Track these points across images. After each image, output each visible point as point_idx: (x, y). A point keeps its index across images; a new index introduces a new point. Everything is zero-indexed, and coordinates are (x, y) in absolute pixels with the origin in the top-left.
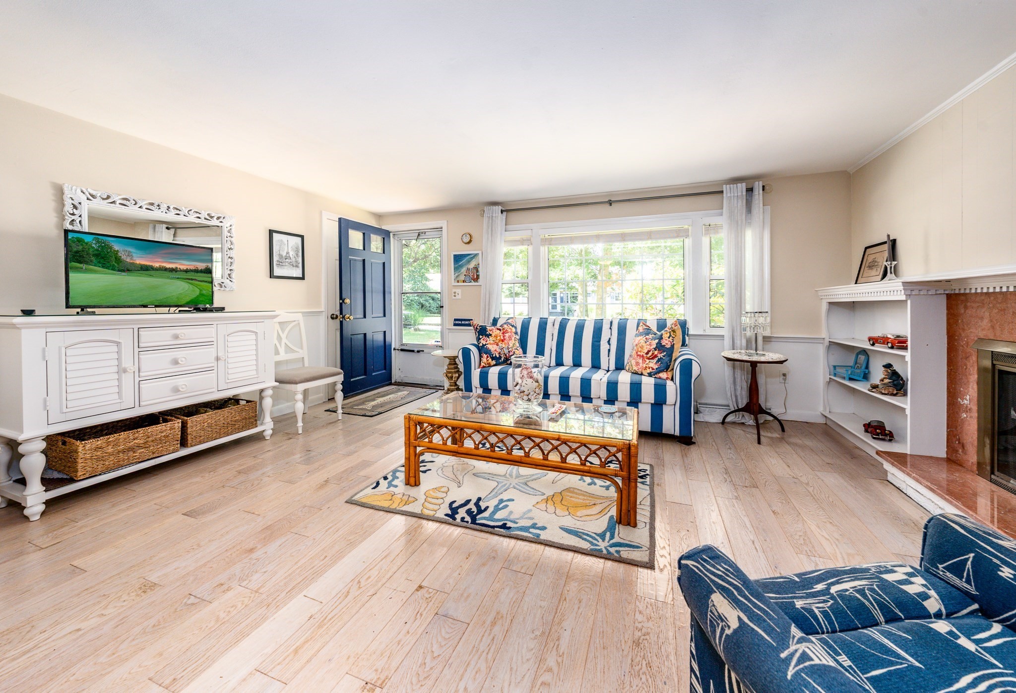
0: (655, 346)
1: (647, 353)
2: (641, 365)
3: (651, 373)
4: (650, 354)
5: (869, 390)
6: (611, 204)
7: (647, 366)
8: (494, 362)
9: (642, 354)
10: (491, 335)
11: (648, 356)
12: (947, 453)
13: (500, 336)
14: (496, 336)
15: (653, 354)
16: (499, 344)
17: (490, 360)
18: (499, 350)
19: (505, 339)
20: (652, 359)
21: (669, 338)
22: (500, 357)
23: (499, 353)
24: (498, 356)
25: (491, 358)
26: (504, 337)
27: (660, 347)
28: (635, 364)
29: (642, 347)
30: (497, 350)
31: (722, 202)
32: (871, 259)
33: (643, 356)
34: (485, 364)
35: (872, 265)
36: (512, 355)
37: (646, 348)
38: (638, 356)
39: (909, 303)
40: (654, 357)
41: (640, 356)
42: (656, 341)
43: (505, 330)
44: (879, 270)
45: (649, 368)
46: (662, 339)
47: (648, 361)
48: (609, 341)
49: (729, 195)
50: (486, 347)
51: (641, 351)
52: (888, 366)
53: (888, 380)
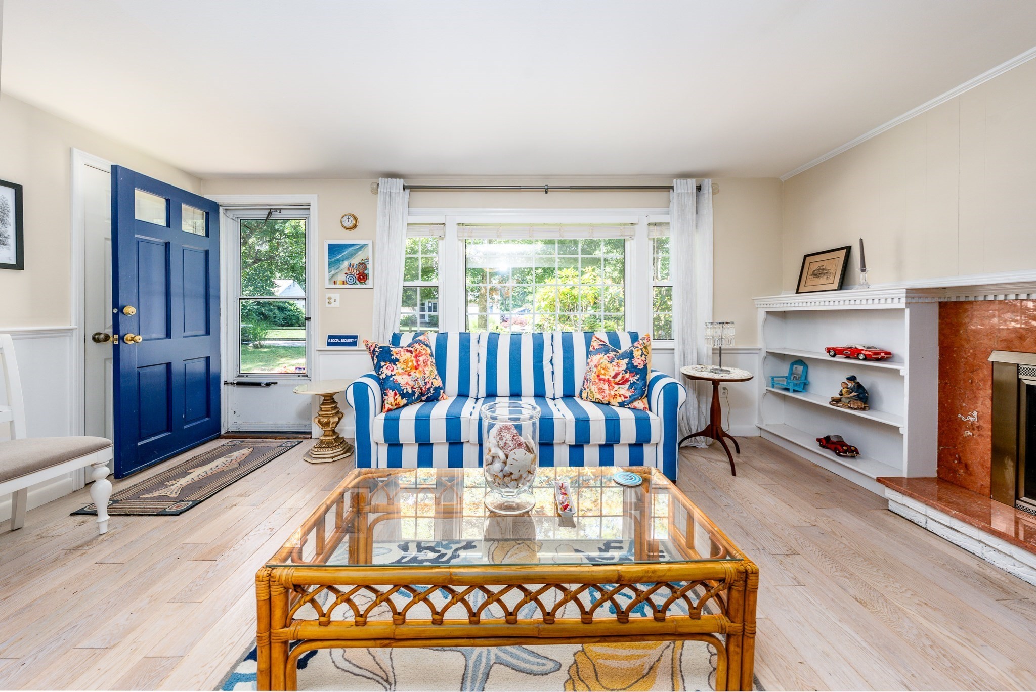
0: (625, 367)
1: (615, 376)
2: (607, 392)
3: (623, 402)
4: (619, 377)
5: (830, 403)
6: (546, 192)
7: (616, 393)
8: (404, 401)
9: (607, 377)
10: (398, 360)
11: (617, 380)
12: (938, 472)
13: (412, 361)
14: (406, 362)
15: (623, 377)
16: (412, 373)
17: (399, 399)
18: (412, 383)
19: (418, 365)
20: (623, 383)
21: (641, 356)
22: (414, 393)
23: (413, 387)
24: (410, 391)
25: (400, 395)
26: (417, 362)
27: (632, 369)
28: (597, 390)
29: (605, 369)
30: (409, 383)
31: (671, 198)
32: (815, 267)
33: (608, 380)
34: (392, 405)
35: (818, 274)
36: (430, 388)
37: (613, 370)
38: (600, 380)
39: (907, 311)
40: (625, 381)
41: (604, 380)
42: (626, 360)
43: (418, 352)
44: (831, 278)
45: (620, 396)
46: (634, 357)
47: (616, 387)
48: (551, 361)
49: (679, 191)
50: (391, 379)
51: (604, 374)
52: (852, 379)
53: (854, 394)
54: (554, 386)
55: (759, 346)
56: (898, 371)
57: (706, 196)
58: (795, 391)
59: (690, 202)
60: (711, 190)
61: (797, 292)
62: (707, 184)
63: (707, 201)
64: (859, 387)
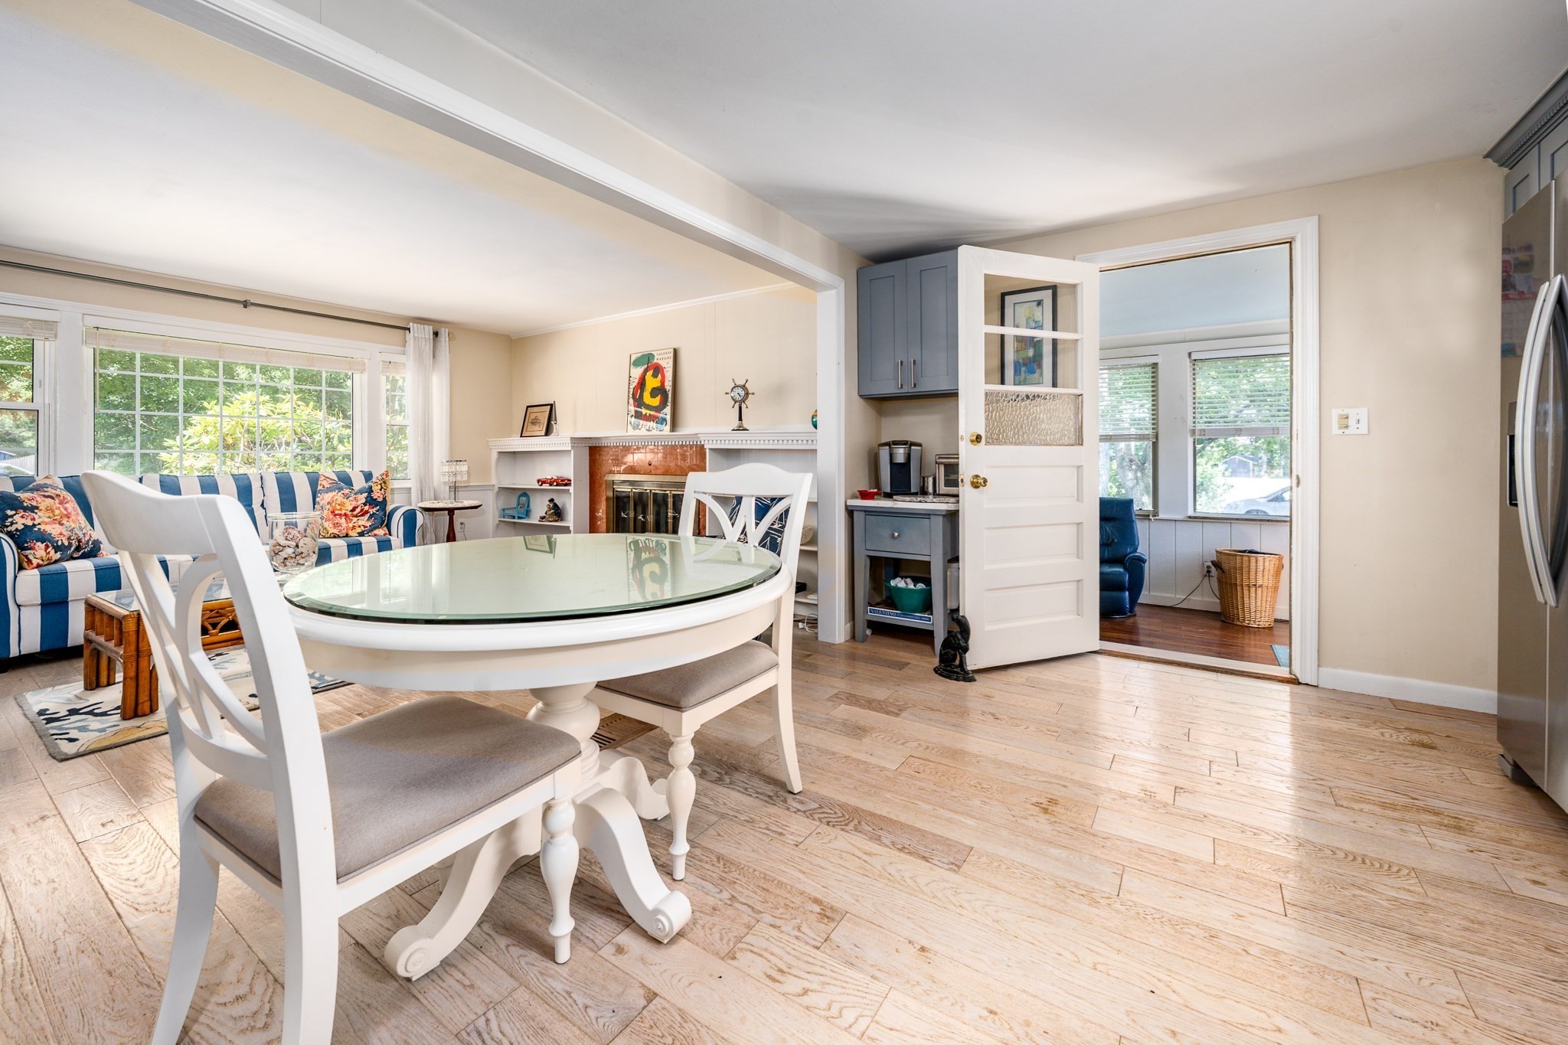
0: (364, 501)
1: (353, 510)
2: (344, 525)
3: (363, 532)
4: (358, 510)
5: (539, 521)
6: (246, 308)
7: (355, 524)
8: (58, 555)
9: (343, 512)
10: (37, 508)
11: (355, 513)
14: (49, 509)
15: (362, 510)
16: (64, 522)
17: (51, 550)
18: (67, 533)
19: (70, 514)
20: (363, 515)
21: (381, 490)
22: (70, 545)
23: (69, 538)
24: (66, 543)
25: (54, 547)
26: (66, 509)
27: (371, 501)
28: (331, 525)
29: (342, 504)
30: (65, 533)
31: (407, 339)
32: (533, 416)
33: (345, 515)
34: (42, 560)
35: (534, 422)
36: (88, 541)
37: (351, 504)
38: (335, 515)
39: (573, 452)
40: (363, 513)
41: (340, 515)
42: (366, 495)
43: (62, 498)
44: (541, 426)
45: (359, 527)
46: (373, 491)
47: (355, 519)
48: (262, 504)
49: (416, 335)
50: (36, 529)
51: (341, 510)
52: (552, 500)
53: (552, 511)
55: (493, 482)
57: (443, 344)
58: (519, 518)
59: (428, 348)
60: (447, 339)
61: (521, 436)
62: (444, 333)
63: (444, 348)
64: (556, 505)
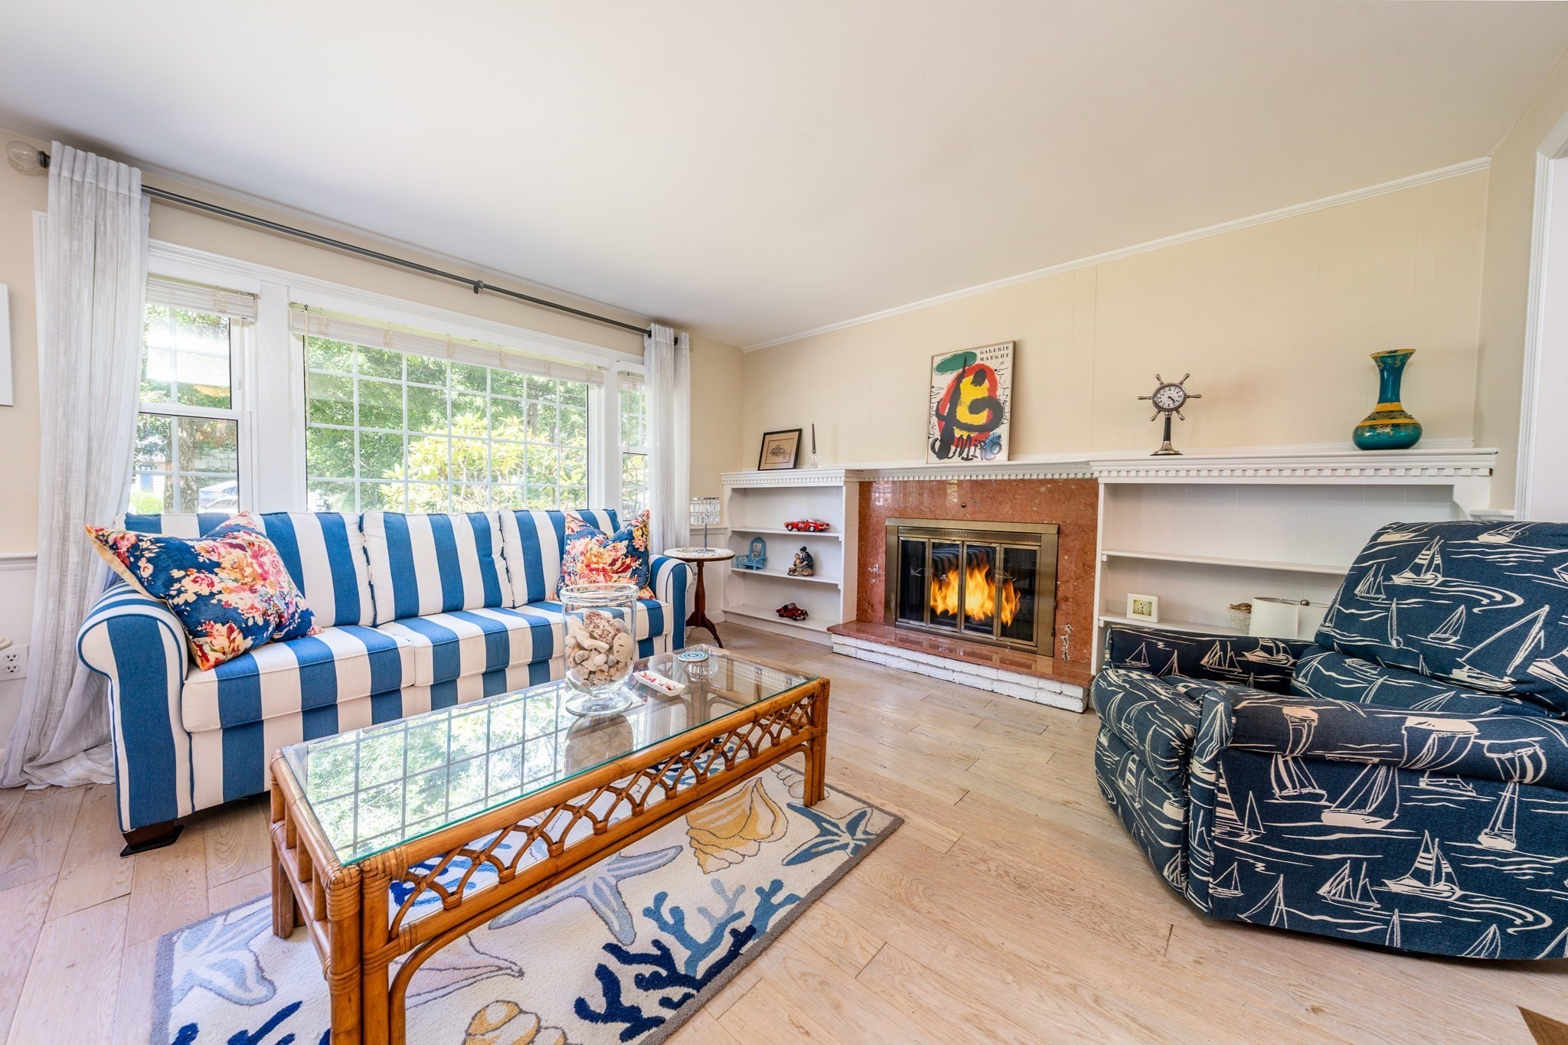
0: (624, 551)
1: (613, 564)
2: (602, 585)
4: (618, 564)
5: (789, 574)
6: (476, 291)
8: (249, 643)
9: (601, 566)
10: (218, 565)
11: (615, 567)
12: (857, 615)
13: (250, 565)
14: (237, 567)
15: (623, 563)
16: (258, 587)
17: (237, 636)
18: (262, 606)
19: (266, 572)
20: (624, 571)
21: (642, 536)
22: (267, 623)
23: (265, 614)
24: (260, 622)
25: (242, 630)
26: (261, 566)
27: (633, 552)
29: (599, 555)
30: (258, 605)
31: (646, 345)
32: (773, 445)
33: (604, 569)
34: (224, 653)
35: (777, 452)
36: (293, 614)
37: (610, 556)
38: (591, 570)
39: (844, 488)
40: (625, 568)
41: (597, 570)
42: (626, 543)
43: (256, 548)
44: (787, 457)
46: (634, 538)
47: (616, 576)
48: (502, 555)
49: (658, 339)
50: (214, 601)
51: (597, 563)
52: (804, 549)
53: (805, 563)
54: (515, 588)
55: (726, 524)
56: (838, 538)
57: (684, 352)
58: (758, 568)
59: (668, 353)
60: (688, 347)
61: (759, 470)
62: (685, 337)
63: (684, 358)
64: (808, 556)
